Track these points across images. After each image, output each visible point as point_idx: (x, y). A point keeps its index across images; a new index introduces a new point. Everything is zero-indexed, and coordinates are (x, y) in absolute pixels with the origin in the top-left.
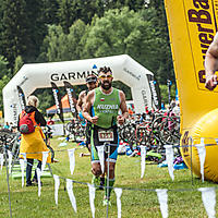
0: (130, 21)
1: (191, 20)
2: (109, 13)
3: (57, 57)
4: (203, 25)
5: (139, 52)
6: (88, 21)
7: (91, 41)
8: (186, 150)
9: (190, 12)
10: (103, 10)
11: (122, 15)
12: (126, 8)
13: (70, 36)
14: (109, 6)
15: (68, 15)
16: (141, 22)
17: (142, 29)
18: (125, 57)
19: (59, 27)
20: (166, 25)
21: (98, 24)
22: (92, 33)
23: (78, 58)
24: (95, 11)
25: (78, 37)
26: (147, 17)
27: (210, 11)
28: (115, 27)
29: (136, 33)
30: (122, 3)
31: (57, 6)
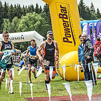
0: (36, 17)
1: (60, 17)
2: (28, 14)
5: (39, 30)
6: (19, 17)
7: (21, 25)
8: (58, 68)
9: (60, 14)
10: (25, 13)
11: (33, 15)
12: (35, 13)
13: (13, 23)
14: (28, 12)
16: (40, 18)
17: (41, 20)
18: (34, 32)
19: (8, 20)
20: (50, 19)
21: (24, 19)
22: (21, 22)
23: (16, 32)
24: (22, 13)
25: (16, 24)
26: (43, 16)
27: (67, 14)
28: (30, 20)
29: (39, 22)
30: (33, 10)
31: (7, 11)
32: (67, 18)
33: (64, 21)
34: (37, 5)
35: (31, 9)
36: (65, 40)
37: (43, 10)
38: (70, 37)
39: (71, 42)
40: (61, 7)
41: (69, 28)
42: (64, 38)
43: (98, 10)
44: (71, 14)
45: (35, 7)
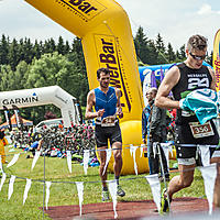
0: (60, 61)
1: (102, 61)
2: (44, 56)
3: (7, 88)
5: (66, 83)
6: (29, 62)
7: (31, 76)
9: (101, 56)
10: (40, 54)
11: (54, 58)
12: (56, 53)
13: (17, 73)
14: (44, 52)
15: (15, 58)
16: (67, 62)
17: (68, 67)
18: (57, 87)
19: (9, 67)
21: (37, 64)
22: (32, 70)
23: (23, 88)
24: (34, 55)
25: (22, 73)
26: (71, 59)
27: (115, 55)
28: (49, 66)
29: (64, 70)
30: (54, 49)
31: (7, 51)
32: (114, 62)
34: (61, 39)
35: (50, 46)
37: (71, 47)
38: (121, 96)
39: (123, 105)
40: (104, 43)
43: (170, 46)
45: (57, 43)
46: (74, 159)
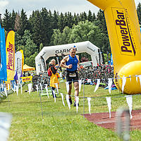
0: (89, 26)
1: (117, 24)
2: (80, 23)
3: (58, 43)
4: (122, 26)
5: (93, 39)
6: (71, 27)
7: (72, 36)
9: (117, 21)
10: (77, 22)
11: (86, 24)
12: (87, 21)
13: (63, 34)
14: (80, 20)
15: (62, 24)
16: (94, 27)
17: (94, 29)
18: (88, 42)
19: (58, 30)
21: (75, 28)
22: (73, 32)
23: (67, 43)
25: (67, 34)
27: (125, 20)
28: (83, 29)
29: (92, 31)
30: (86, 18)
31: (57, 21)
32: (124, 25)
33: (121, 28)
34: (90, 12)
35: (84, 17)
36: (124, 49)
37: (97, 17)
38: (129, 45)
40: (118, 13)
41: (128, 35)
42: (122, 47)
44: (129, 20)
45: (87, 15)
46: (100, 86)
